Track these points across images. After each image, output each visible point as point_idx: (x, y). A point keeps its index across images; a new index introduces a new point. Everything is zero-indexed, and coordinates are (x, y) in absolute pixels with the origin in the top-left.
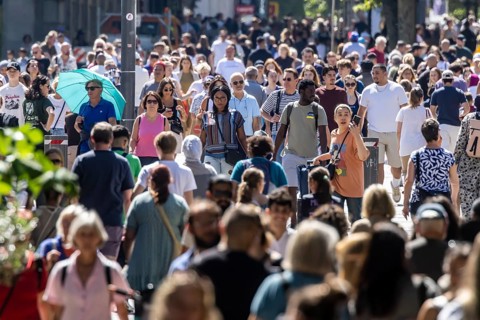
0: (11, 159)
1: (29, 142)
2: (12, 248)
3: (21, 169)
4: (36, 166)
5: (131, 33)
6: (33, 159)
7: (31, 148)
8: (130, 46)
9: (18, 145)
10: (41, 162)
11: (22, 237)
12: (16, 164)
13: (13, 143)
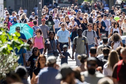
0: (12, 41)
1: (17, 36)
2: (13, 64)
3: (15, 43)
4: (19, 43)
5: (41, 7)
6: (18, 41)
7: (18, 38)
8: (40, 11)
9: (14, 37)
10: (20, 41)
11: (16, 61)
12: (14, 42)
13: (13, 37)
